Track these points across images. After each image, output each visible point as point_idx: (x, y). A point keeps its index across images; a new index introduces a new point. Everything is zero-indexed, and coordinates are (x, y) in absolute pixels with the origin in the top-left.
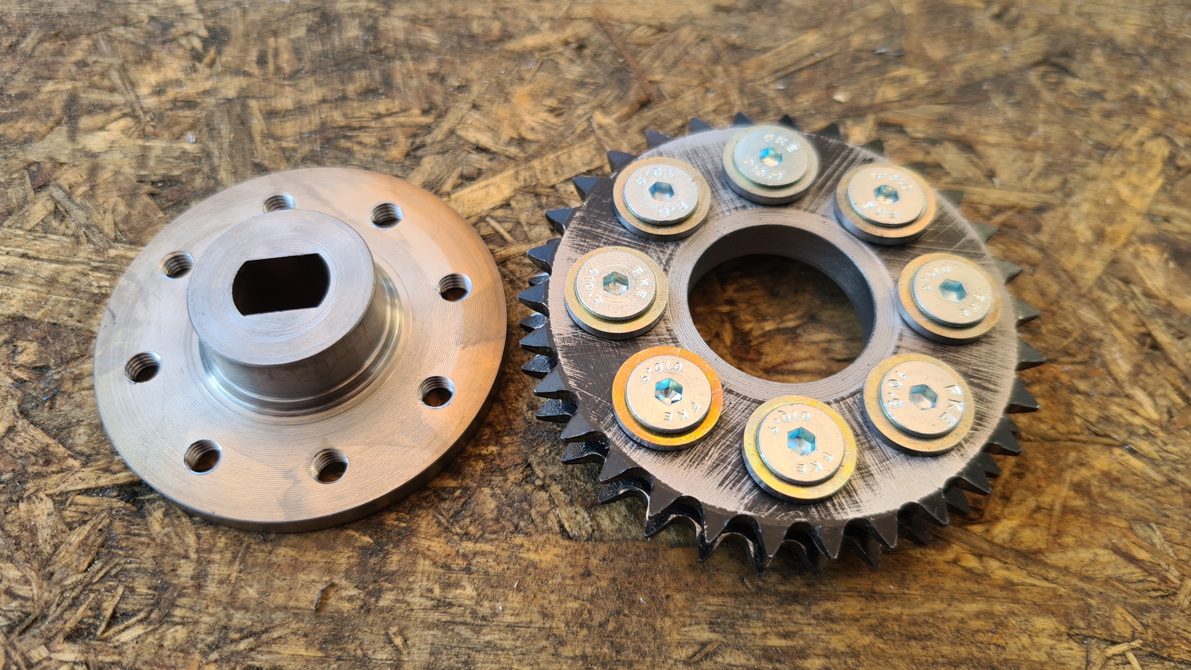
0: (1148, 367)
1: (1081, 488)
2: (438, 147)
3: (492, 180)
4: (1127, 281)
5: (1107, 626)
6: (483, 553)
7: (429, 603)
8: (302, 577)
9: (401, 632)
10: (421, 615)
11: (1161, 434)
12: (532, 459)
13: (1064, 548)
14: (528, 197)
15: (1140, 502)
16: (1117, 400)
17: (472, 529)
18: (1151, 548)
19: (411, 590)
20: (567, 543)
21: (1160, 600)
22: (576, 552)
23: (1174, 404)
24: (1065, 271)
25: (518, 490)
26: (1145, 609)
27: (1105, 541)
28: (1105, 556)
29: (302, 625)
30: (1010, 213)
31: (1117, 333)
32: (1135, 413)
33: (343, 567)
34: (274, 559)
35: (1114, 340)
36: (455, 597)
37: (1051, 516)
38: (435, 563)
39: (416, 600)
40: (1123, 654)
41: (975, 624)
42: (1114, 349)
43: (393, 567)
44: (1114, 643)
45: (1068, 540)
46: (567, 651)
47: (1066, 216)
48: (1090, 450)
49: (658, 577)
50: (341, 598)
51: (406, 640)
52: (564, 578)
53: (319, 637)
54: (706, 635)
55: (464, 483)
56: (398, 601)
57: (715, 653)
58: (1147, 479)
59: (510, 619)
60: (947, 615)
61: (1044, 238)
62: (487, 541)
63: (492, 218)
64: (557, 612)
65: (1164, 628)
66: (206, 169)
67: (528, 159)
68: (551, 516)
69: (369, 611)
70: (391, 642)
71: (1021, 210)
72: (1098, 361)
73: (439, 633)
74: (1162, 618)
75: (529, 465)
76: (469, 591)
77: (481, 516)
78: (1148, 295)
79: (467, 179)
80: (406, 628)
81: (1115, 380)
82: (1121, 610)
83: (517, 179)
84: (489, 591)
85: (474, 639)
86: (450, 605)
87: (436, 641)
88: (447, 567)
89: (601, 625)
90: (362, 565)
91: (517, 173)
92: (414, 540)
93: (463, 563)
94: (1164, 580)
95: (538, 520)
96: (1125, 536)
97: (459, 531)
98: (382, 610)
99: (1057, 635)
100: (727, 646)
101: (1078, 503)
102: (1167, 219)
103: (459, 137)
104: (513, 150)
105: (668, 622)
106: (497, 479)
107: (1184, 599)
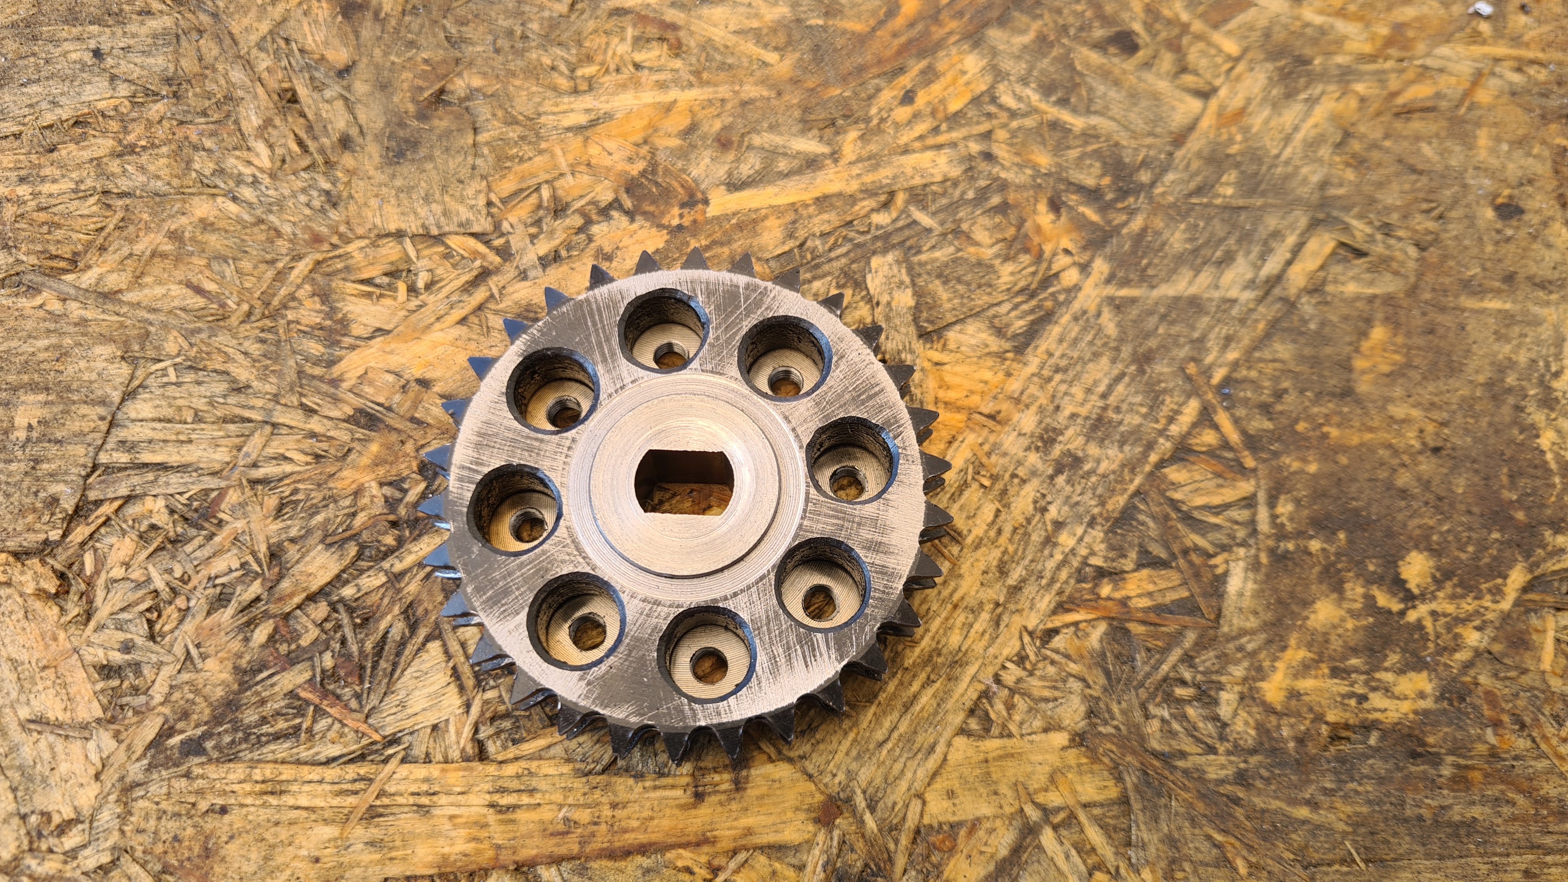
0: (277, 121)
1: (175, 236)
5: (157, 348)
11: (267, 181)
13: (142, 287)
15: (226, 242)
16: (237, 153)
18: (221, 279)
21: (214, 323)
23: (290, 152)
24: (231, 34)
26: (198, 331)
27: (182, 278)
28: (176, 290)
31: (260, 91)
32: (249, 163)
35: (255, 97)
37: (139, 261)
40: (165, 369)
41: (42, 356)
42: (251, 106)
44: (160, 361)
45: (148, 279)
48: (196, 200)
58: (238, 221)
60: (20, 351)
65: (208, 345)
72: (232, 119)
74: (209, 337)
78: (305, 50)
81: (242, 134)
82: (175, 333)
94: (223, 305)
96: (201, 272)
99: (111, 360)
101: (168, 247)
107: (234, 321)
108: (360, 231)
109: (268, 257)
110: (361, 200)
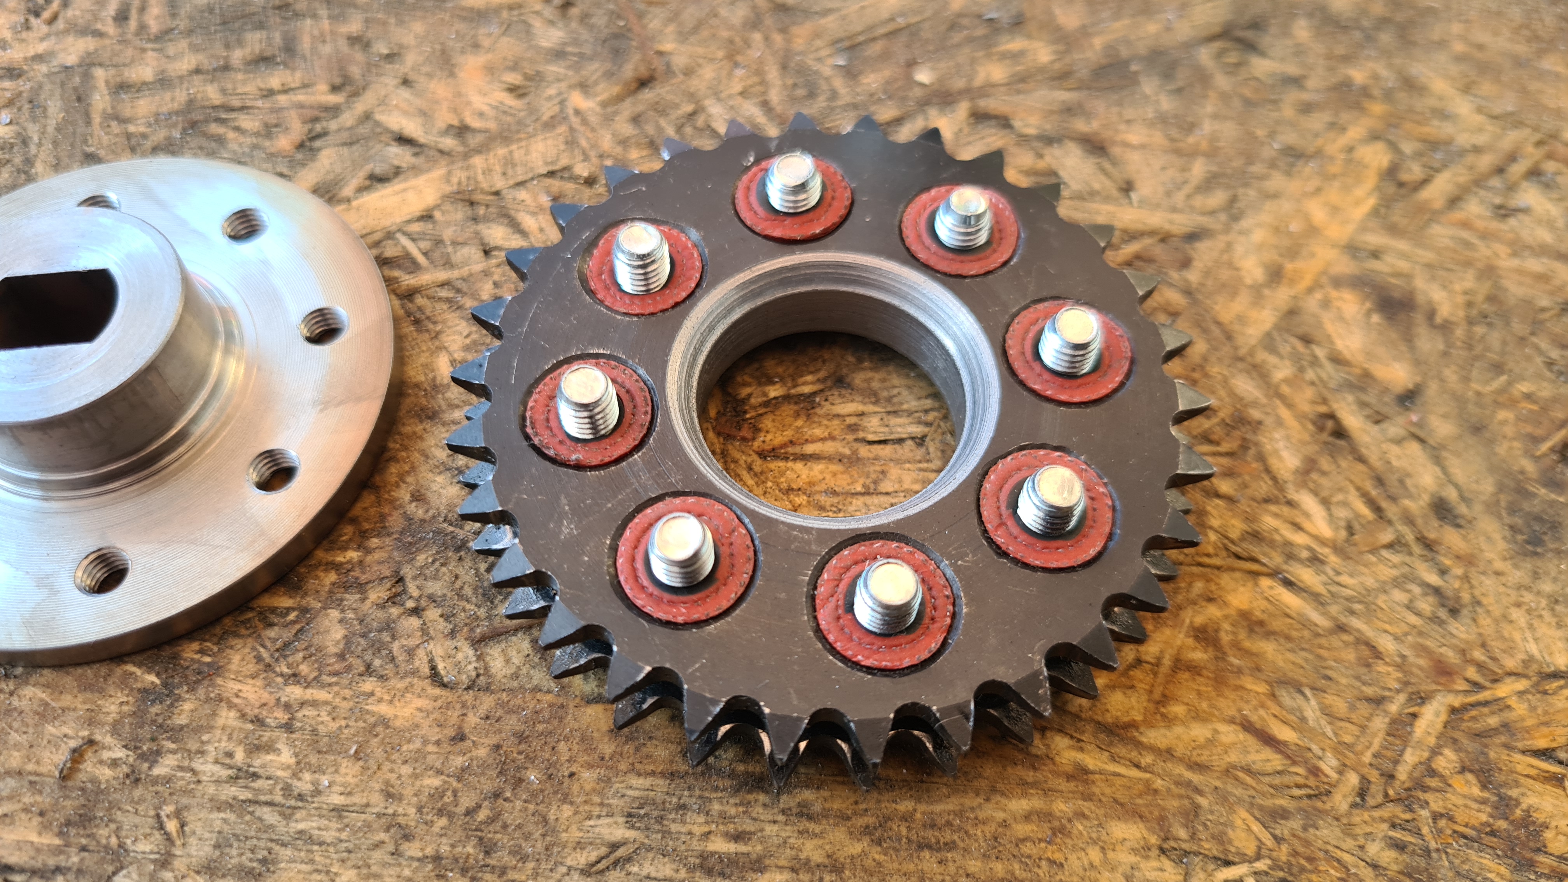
0: (1325, 463)
1: (1204, 635)
2: (345, 135)
3: (413, 182)
4: (1307, 340)
5: (1220, 838)
6: (314, 704)
7: (225, 773)
8: (50, 729)
9: (178, 814)
10: (211, 790)
11: (1333, 559)
12: (407, 571)
13: (1169, 721)
14: (460, 206)
15: (1290, 656)
16: (1273, 508)
17: (304, 669)
18: (1301, 724)
19: (202, 753)
20: (437, 691)
21: (1306, 801)
22: (448, 705)
23: (1358, 516)
24: (1218, 323)
25: (380, 614)
26: (1283, 814)
27: (1232, 712)
28: (1229, 734)
29: (39, 798)
30: (1147, 241)
31: (1284, 413)
32: (1298, 527)
33: (110, 719)
34: (15, 701)
35: (1280, 423)
36: (264, 766)
37: (1155, 674)
38: (243, 716)
39: (207, 767)
40: (1240, 880)
41: (1022, 829)
42: (1277, 436)
43: (181, 720)
44: (1228, 863)
45: (1178, 709)
46: (412, 849)
47: (1229, 246)
48: (1225, 579)
49: (562, 746)
50: (101, 762)
51: (183, 826)
52: (425, 742)
53: (60, 817)
54: (620, 833)
55: (304, 602)
56: (181, 768)
57: (629, 859)
58: (1305, 623)
59: (337, 800)
60: (981, 815)
61: (1193, 276)
62: (323, 686)
63: (405, 234)
64: (408, 792)
65: (1307, 843)
66: (18, 160)
67: (466, 156)
68: (421, 653)
69: (137, 780)
70: (161, 827)
71: (1165, 238)
72: (1252, 452)
73: (231, 817)
74: (1305, 828)
75: (401, 580)
76: (286, 756)
77: (319, 649)
78: (1337, 360)
79: (377, 179)
80: (187, 807)
81: (1274, 479)
82: (1244, 814)
83: (448, 181)
84: (313, 759)
85: (281, 827)
86: (255, 776)
87: (226, 828)
88: (258, 721)
89: (468, 813)
90: (139, 715)
91: (449, 173)
92: (219, 681)
93: (282, 716)
94: (1315, 771)
95: (401, 657)
96: (1263, 706)
97: (285, 670)
98: (155, 781)
99: (1144, 850)
100: (650, 849)
101: (1199, 655)
102: (1375, 254)
103: (378, 124)
104: (449, 142)
105: (567, 811)
106: (352, 598)
107: (1341, 801)
108: (1510, 663)
109: (1369, 691)
110: (1497, 611)
